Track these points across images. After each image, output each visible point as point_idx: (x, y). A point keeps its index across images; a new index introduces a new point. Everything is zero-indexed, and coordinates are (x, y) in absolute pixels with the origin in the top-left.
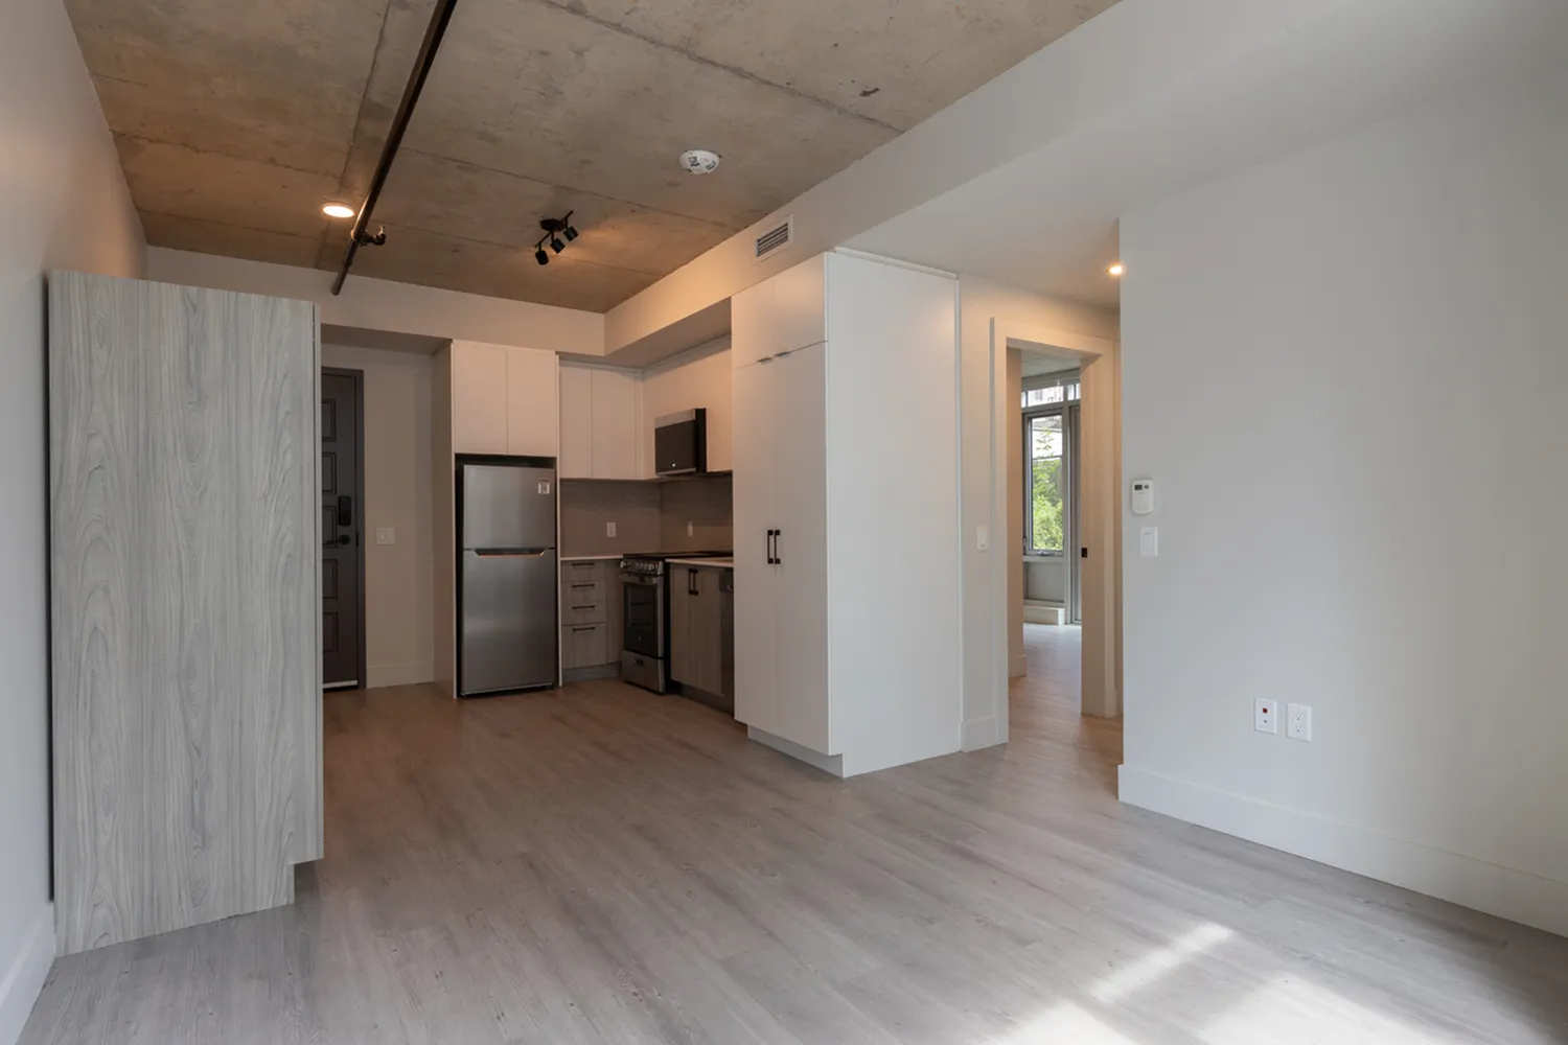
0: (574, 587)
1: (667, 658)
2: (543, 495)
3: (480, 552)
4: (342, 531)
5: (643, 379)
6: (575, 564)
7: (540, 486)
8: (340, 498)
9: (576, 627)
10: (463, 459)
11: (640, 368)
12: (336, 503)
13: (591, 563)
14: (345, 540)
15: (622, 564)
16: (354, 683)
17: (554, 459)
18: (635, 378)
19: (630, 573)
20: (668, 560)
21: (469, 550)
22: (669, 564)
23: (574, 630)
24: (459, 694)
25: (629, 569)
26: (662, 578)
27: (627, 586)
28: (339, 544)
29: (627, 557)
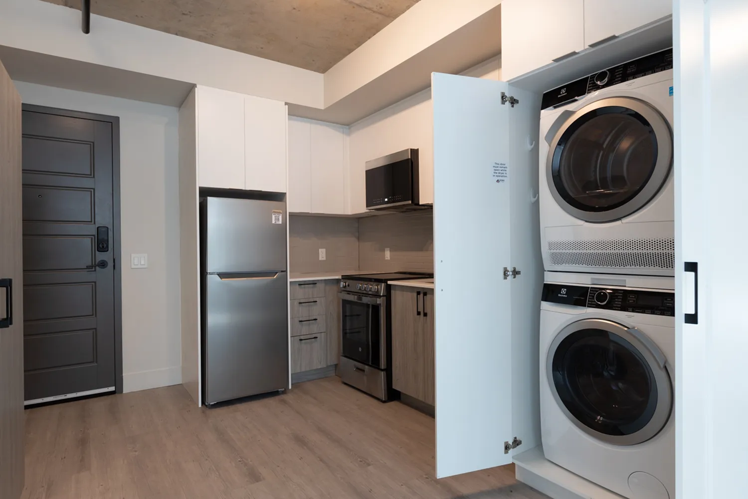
0: (300, 303)
1: (389, 371)
2: (276, 225)
3: (222, 275)
4: (100, 256)
5: (349, 134)
6: (301, 284)
7: (273, 216)
8: (98, 228)
9: (302, 337)
10: (206, 193)
11: (348, 125)
12: (94, 232)
13: (314, 283)
14: (103, 264)
15: (342, 284)
16: (112, 389)
17: (284, 194)
18: (343, 133)
19: (349, 292)
20: (389, 282)
21: (212, 274)
22: (390, 285)
23: (301, 340)
24: (203, 403)
25: (348, 289)
26: (385, 298)
27: (345, 302)
28: (97, 268)
29: (346, 278)
